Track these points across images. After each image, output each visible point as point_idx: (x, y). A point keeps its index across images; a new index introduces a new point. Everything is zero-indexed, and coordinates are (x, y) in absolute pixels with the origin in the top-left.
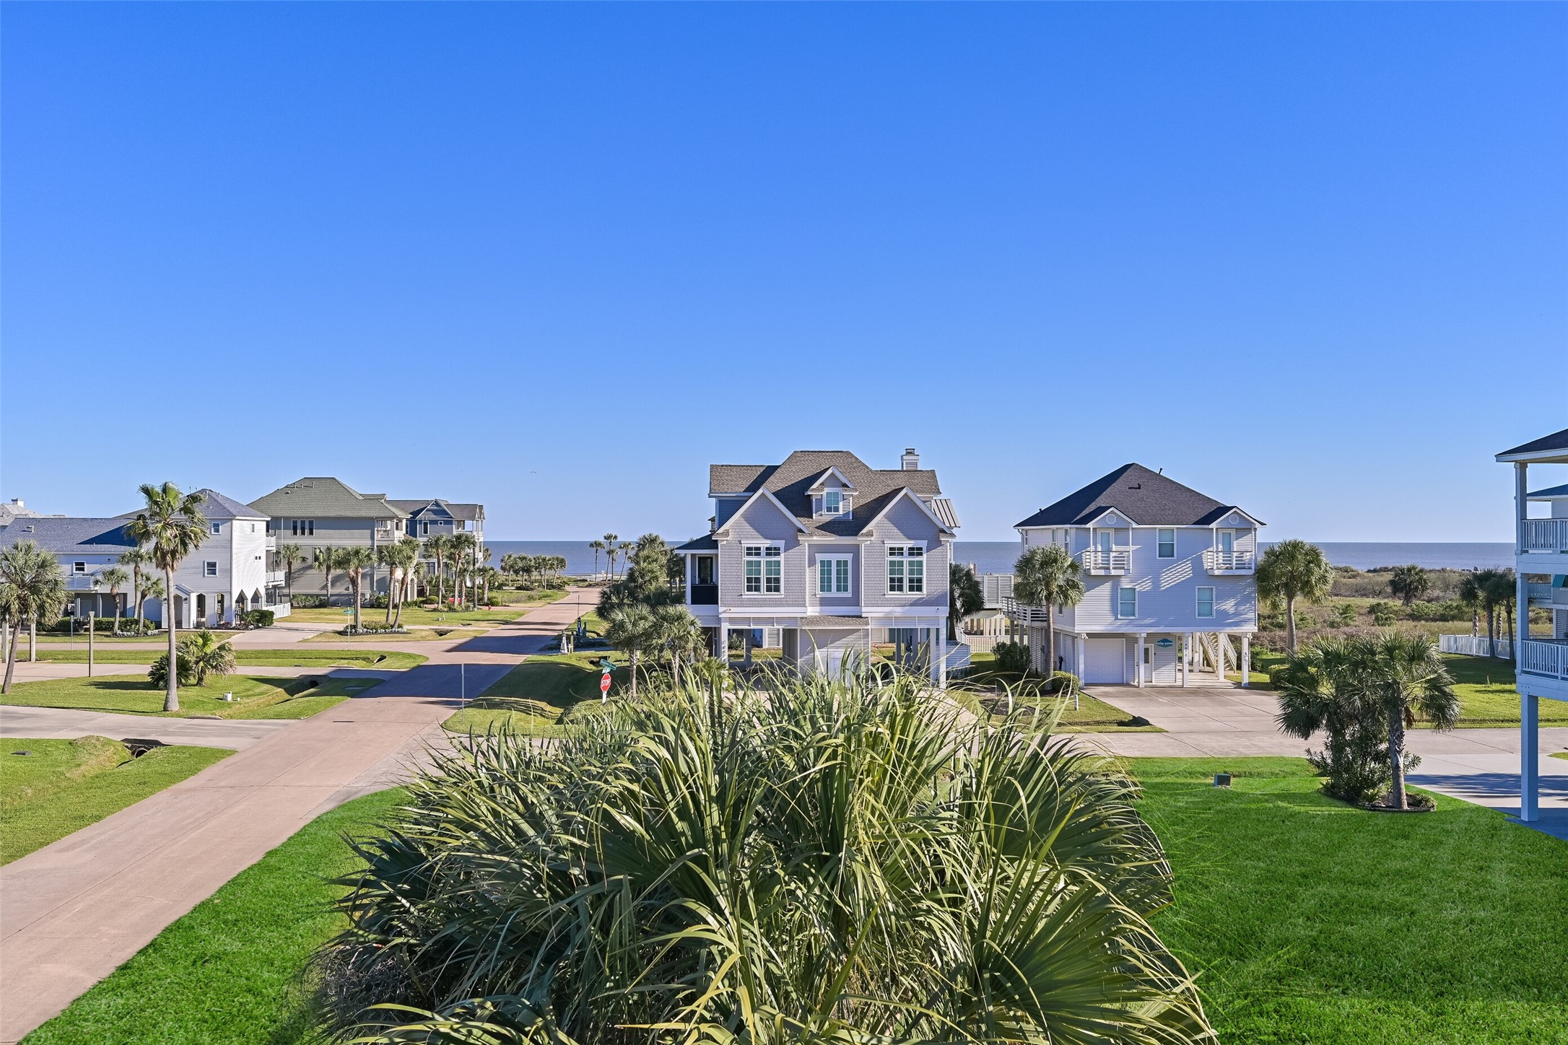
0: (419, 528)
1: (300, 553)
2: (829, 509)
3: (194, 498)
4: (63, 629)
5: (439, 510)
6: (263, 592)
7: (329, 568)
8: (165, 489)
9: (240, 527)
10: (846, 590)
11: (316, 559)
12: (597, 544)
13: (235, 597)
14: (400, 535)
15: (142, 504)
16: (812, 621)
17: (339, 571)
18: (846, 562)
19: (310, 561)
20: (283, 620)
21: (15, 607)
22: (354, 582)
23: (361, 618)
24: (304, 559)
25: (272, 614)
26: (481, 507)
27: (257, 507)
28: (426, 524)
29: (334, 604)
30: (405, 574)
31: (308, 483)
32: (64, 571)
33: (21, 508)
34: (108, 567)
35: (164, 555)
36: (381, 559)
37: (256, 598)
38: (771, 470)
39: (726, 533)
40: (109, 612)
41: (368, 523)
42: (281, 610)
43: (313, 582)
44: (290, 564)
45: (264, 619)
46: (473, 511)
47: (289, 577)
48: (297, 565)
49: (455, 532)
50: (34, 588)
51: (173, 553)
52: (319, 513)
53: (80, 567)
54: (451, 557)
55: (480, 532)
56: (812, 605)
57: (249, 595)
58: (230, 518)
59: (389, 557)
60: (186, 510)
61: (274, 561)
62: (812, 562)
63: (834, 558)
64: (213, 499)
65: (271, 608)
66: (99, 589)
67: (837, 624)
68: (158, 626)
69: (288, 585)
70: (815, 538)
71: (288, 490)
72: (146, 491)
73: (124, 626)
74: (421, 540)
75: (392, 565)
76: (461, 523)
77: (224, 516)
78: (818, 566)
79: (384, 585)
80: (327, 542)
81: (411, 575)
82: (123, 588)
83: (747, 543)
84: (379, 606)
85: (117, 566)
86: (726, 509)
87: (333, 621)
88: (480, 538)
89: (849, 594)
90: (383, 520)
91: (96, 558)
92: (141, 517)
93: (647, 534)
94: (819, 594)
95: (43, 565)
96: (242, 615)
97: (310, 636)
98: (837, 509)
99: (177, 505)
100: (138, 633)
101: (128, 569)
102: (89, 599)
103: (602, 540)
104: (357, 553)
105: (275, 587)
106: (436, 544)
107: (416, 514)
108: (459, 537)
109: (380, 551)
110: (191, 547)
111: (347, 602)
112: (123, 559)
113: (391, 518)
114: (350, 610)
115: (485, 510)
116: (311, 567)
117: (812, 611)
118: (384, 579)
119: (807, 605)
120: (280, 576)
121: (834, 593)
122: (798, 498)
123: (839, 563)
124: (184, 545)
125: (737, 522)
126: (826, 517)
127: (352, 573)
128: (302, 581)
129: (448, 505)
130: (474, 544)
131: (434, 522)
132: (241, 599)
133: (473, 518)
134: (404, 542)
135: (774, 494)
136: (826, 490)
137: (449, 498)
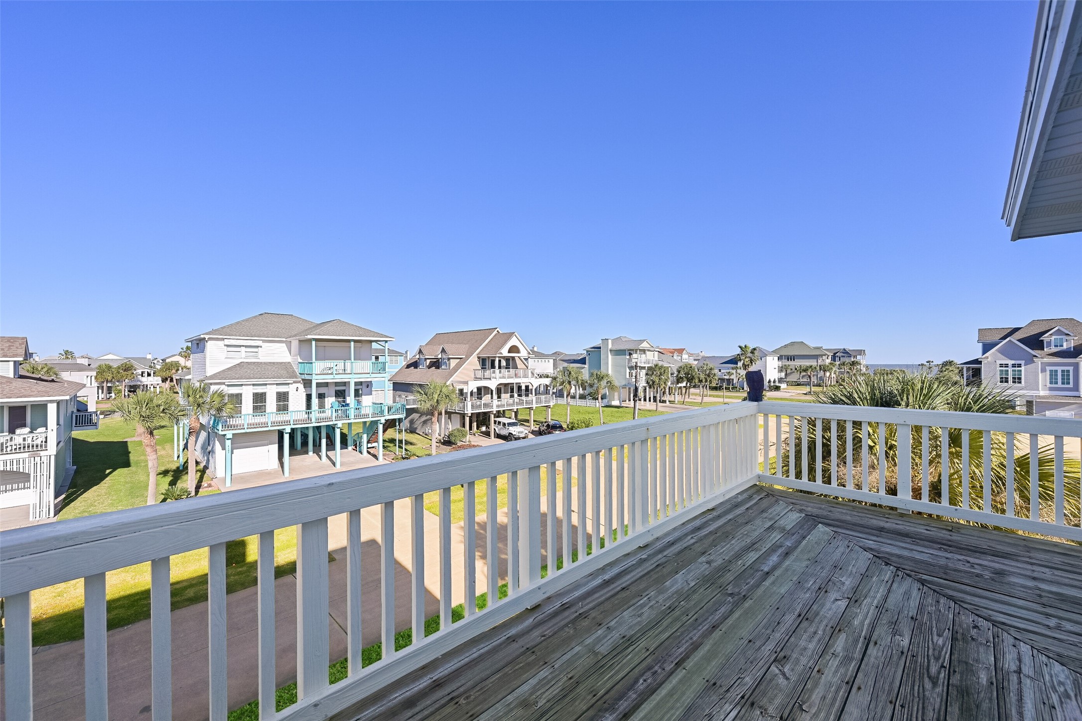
0: (837, 359)
1: (790, 367)
2: (1056, 346)
3: (755, 349)
4: (715, 389)
5: (845, 352)
6: (777, 380)
7: (800, 372)
8: (745, 346)
9: (769, 359)
10: (1069, 383)
11: (796, 369)
12: (922, 365)
13: (767, 381)
14: (828, 361)
15: (739, 351)
16: (1043, 397)
17: (804, 374)
18: (1068, 371)
19: (794, 369)
20: (784, 389)
21: (704, 381)
22: (810, 377)
23: (813, 390)
24: (791, 369)
25: (780, 387)
26: (864, 351)
27: (774, 352)
28: (840, 357)
29: (803, 385)
30: (830, 374)
31: (793, 344)
32: (716, 371)
33: (703, 354)
34: (728, 371)
35: (745, 366)
36: (820, 369)
37: (774, 382)
38: (1016, 330)
39: (987, 358)
40: (728, 384)
41: (816, 357)
42: (783, 386)
43: (794, 377)
44: (786, 371)
45: (777, 388)
46: (861, 352)
47: (786, 375)
48: (789, 371)
49: (853, 360)
50: (709, 376)
51: (748, 365)
52: (796, 354)
53: (720, 371)
54: (850, 369)
55: (863, 361)
56: (1042, 390)
57: (772, 380)
58: (766, 355)
59: (824, 369)
60: (752, 352)
61: (781, 370)
62: (1043, 370)
63: (1060, 369)
64: (760, 350)
65: (780, 385)
66: (726, 377)
67: (1061, 399)
68: (743, 389)
69: (786, 378)
70: (1045, 359)
71: (786, 346)
72: (740, 347)
73: (732, 388)
74: (837, 363)
75: (825, 371)
76: (855, 357)
77: (764, 355)
78: (1048, 373)
79: (821, 379)
80: (800, 364)
81: (833, 375)
82: (732, 377)
83: (999, 362)
84: (820, 386)
85: (731, 371)
86: (987, 348)
87: (802, 390)
88: (863, 362)
89: (1071, 385)
90: (822, 356)
91: (725, 368)
92: (738, 355)
93: (947, 360)
94: (1049, 385)
95: (711, 369)
96: (770, 387)
97: (794, 394)
98: (1062, 346)
99: (749, 351)
100: (737, 391)
101: (734, 371)
102: (722, 380)
103: (925, 363)
104: (811, 367)
105: (781, 378)
106: (844, 364)
107: (835, 354)
108: (853, 362)
109: (820, 366)
110: (754, 363)
111: (808, 384)
112: (733, 369)
113: (825, 355)
114: (808, 387)
115: (866, 352)
116: (794, 372)
117: (1042, 393)
118: (821, 377)
119: (1040, 389)
120: (783, 375)
121: (1060, 385)
122: (1035, 342)
123: (1063, 371)
124: (752, 363)
125: (993, 353)
126: (1054, 349)
127: (809, 374)
128: (792, 376)
129: (850, 350)
130: (860, 364)
131: (842, 356)
132: (770, 382)
133: (860, 355)
134: (830, 364)
135: (1018, 340)
136: (1053, 338)
137: (850, 347)
